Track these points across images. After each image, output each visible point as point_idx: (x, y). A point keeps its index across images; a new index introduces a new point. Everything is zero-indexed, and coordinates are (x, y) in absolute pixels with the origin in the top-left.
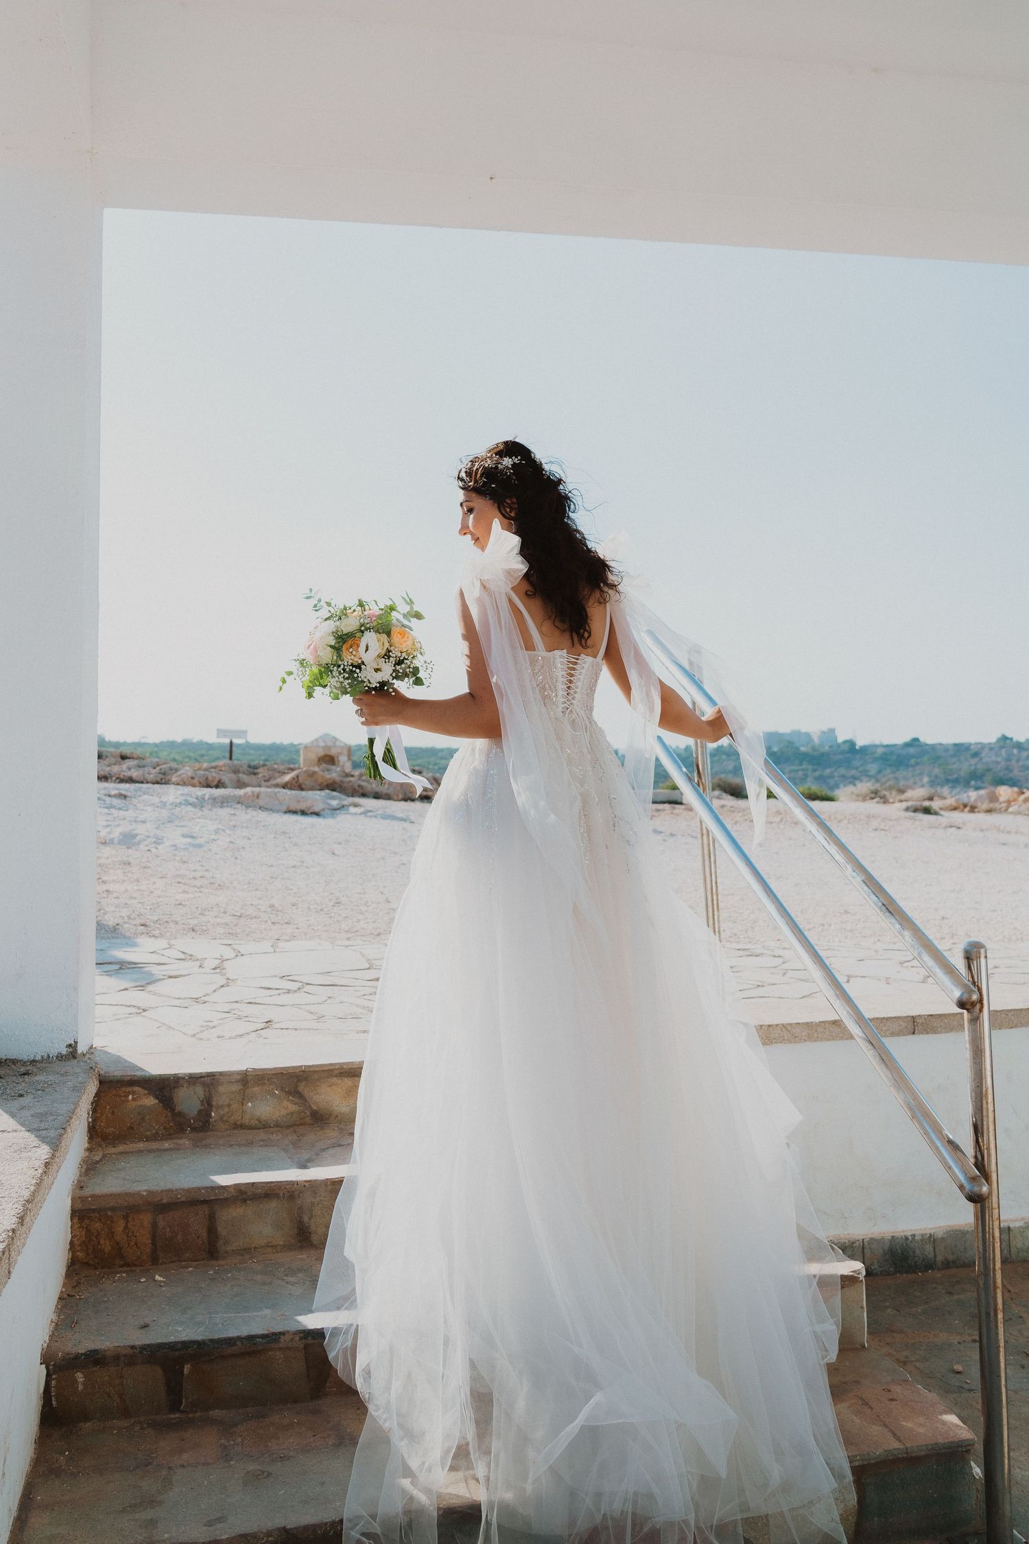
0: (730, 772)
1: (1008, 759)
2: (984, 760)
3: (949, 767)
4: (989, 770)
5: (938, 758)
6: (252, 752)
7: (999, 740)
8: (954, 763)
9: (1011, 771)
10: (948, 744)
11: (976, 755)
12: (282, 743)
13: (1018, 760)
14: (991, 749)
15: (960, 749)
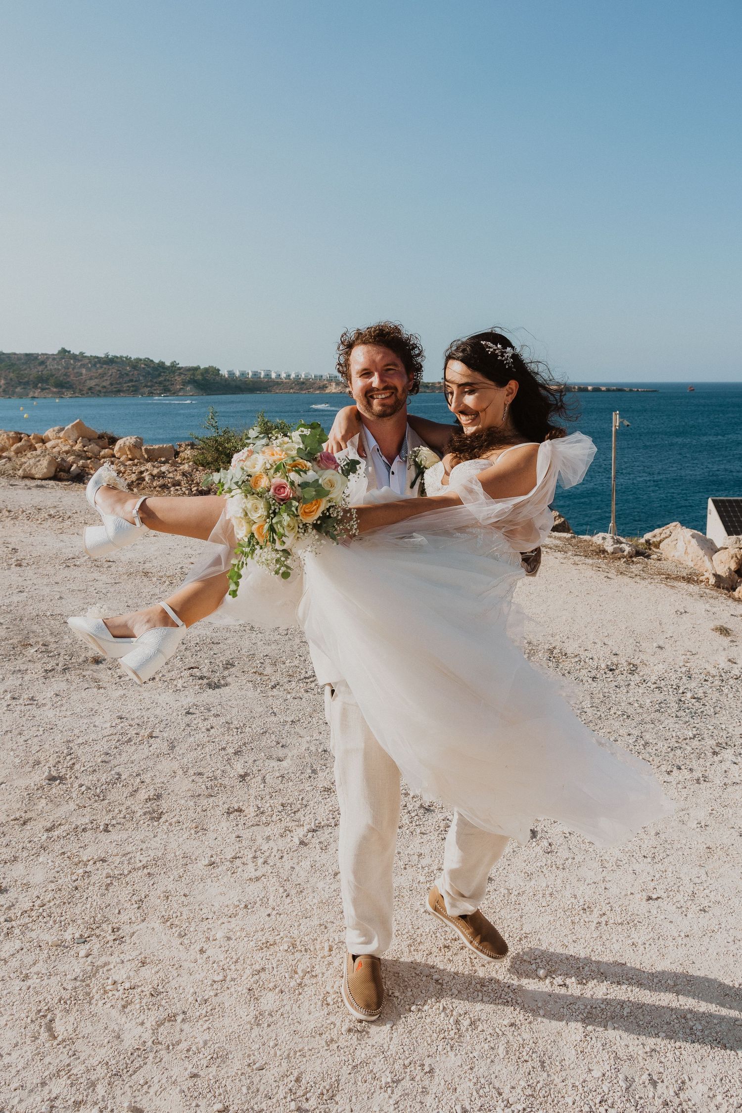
1: (67, 368)
2: (49, 368)
3: (22, 372)
4: (52, 375)
5: (13, 365)
7: (60, 352)
8: (25, 369)
9: (69, 376)
10: (21, 354)
11: (42, 363)
13: (73, 369)
14: (54, 359)
15: (30, 358)
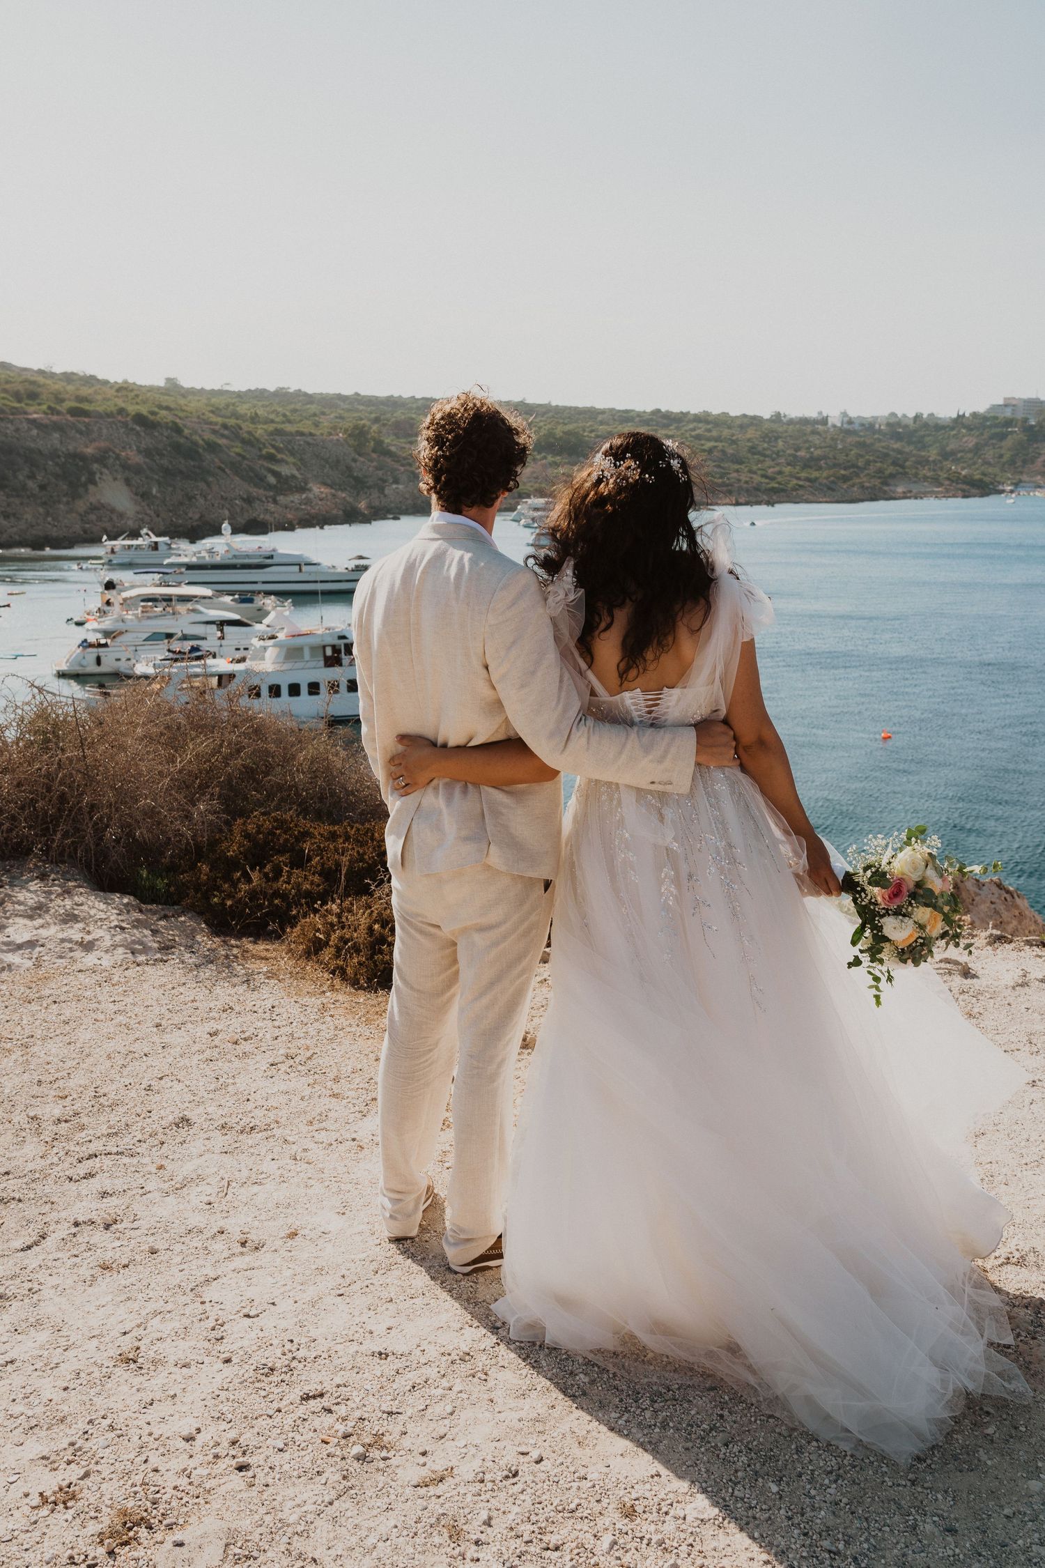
0: (970, 451)
6: (361, 407)
12: (400, 396)
